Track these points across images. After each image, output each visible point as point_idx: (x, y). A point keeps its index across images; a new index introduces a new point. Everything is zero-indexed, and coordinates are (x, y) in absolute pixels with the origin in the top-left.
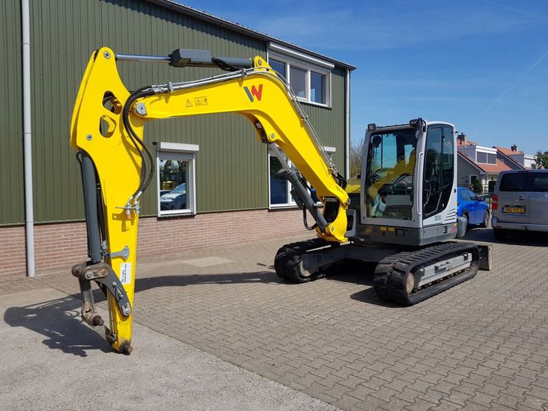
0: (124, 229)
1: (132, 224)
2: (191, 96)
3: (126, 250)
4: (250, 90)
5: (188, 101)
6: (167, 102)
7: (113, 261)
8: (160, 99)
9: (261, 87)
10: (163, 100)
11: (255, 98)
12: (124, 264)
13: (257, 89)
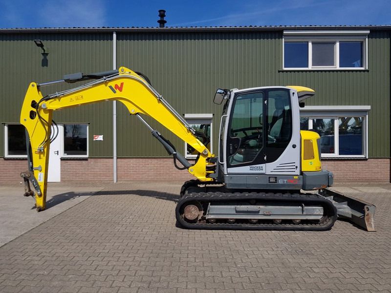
0: (40, 158)
1: (44, 156)
2: (73, 96)
3: (40, 167)
4: (114, 87)
5: (71, 99)
6: (59, 101)
7: (35, 172)
8: (55, 100)
9: (122, 84)
10: (57, 100)
11: (117, 91)
12: (40, 173)
13: (120, 86)
